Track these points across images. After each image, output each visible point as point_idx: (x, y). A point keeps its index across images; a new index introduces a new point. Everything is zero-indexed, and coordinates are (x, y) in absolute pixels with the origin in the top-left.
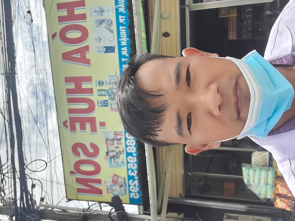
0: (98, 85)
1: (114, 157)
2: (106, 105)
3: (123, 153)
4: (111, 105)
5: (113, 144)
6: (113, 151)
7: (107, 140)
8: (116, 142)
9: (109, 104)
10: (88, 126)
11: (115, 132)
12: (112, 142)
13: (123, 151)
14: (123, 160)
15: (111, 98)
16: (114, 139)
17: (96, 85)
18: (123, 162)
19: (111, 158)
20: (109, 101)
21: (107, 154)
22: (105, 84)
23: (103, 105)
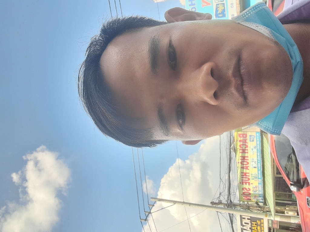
1: (255, 191)
4: (255, 179)
7: (253, 187)
8: (256, 188)
10: (247, 184)
21: (253, 190)
22: (253, 174)
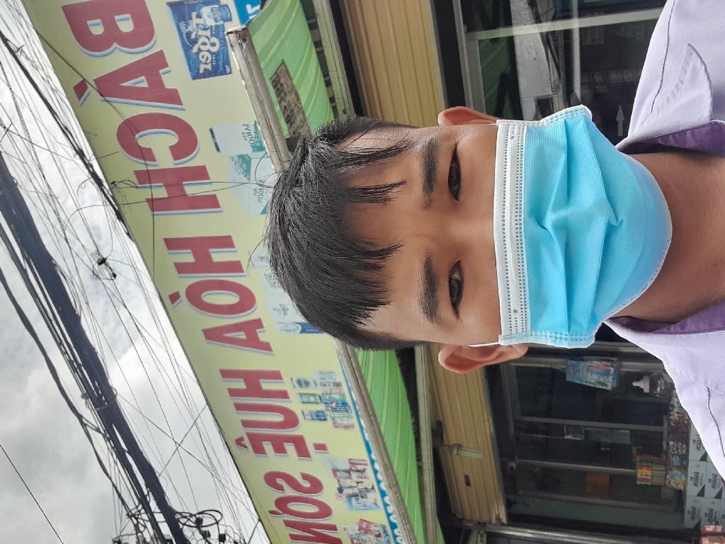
1: (354, 495)
2: (322, 418)
3: (373, 491)
4: (333, 418)
5: (350, 477)
6: (351, 487)
7: (335, 471)
8: (354, 475)
9: (329, 418)
10: (290, 448)
11: (350, 460)
12: (347, 475)
13: (373, 488)
14: (375, 500)
15: (330, 409)
16: (351, 470)
17: (294, 385)
18: (375, 504)
19: (350, 497)
20: (327, 413)
21: (340, 490)
22: (313, 384)
23: (315, 417)
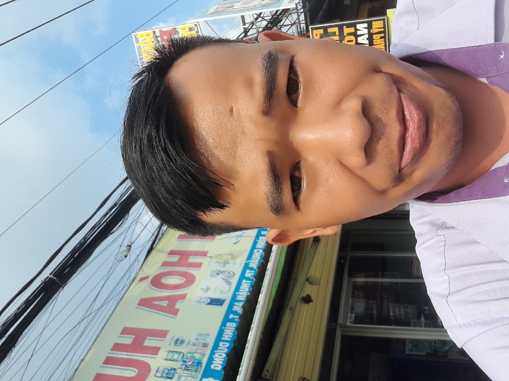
0: (173, 343)
2: (170, 376)
4: (180, 377)
9: (176, 376)
15: (184, 367)
17: (170, 343)
20: (179, 371)
22: (186, 344)
23: (164, 375)
